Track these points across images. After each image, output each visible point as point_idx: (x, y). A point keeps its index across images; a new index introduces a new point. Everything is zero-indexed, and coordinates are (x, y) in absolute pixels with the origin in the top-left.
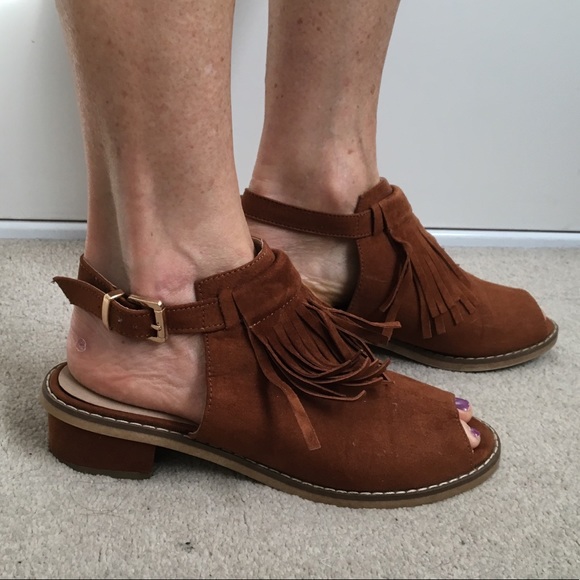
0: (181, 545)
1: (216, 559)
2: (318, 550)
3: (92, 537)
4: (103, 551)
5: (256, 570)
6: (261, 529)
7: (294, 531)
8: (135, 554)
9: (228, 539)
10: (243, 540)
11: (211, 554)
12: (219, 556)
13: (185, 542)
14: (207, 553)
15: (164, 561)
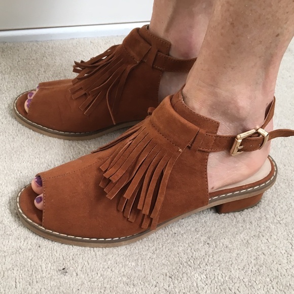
0: (60, 270)
1: (80, 278)
2: (133, 264)
3: (9, 271)
4: (17, 281)
5: (102, 282)
6: (102, 254)
7: (120, 253)
8: (35, 281)
9: (85, 263)
10: (94, 263)
11: (77, 275)
12: (82, 275)
13: (62, 268)
14: (75, 274)
15: (52, 283)
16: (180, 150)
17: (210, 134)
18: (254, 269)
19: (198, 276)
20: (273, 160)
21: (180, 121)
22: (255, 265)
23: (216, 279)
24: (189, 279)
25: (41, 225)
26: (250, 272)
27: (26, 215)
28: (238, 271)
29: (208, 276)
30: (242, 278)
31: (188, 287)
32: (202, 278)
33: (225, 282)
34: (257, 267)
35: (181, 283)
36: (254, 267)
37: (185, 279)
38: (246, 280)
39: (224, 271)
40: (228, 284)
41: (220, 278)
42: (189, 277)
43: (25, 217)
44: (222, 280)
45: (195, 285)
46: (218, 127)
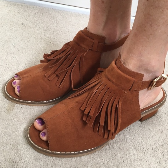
16: (126, 92)
17: (140, 81)
18: (161, 144)
19: (129, 136)
20: (164, 90)
21: (125, 77)
22: (161, 142)
23: (138, 141)
24: (124, 136)
25: (49, 150)
26: (157, 144)
27: (37, 145)
28: (151, 142)
29: (134, 138)
30: (152, 145)
31: (122, 139)
32: (131, 138)
33: (142, 143)
34: (162, 143)
35: (119, 137)
36: (161, 143)
37: (122, 135)
38: (154, 147)
39: (143, 139)
40: (143, 145)
41: (140, 141)
42: (124, 135)
43: (37, 146)
44: (141, 142)
45: (126, 140)
46: (143, 77)
